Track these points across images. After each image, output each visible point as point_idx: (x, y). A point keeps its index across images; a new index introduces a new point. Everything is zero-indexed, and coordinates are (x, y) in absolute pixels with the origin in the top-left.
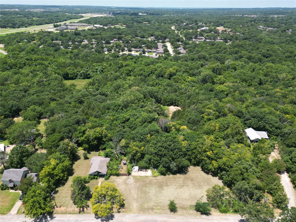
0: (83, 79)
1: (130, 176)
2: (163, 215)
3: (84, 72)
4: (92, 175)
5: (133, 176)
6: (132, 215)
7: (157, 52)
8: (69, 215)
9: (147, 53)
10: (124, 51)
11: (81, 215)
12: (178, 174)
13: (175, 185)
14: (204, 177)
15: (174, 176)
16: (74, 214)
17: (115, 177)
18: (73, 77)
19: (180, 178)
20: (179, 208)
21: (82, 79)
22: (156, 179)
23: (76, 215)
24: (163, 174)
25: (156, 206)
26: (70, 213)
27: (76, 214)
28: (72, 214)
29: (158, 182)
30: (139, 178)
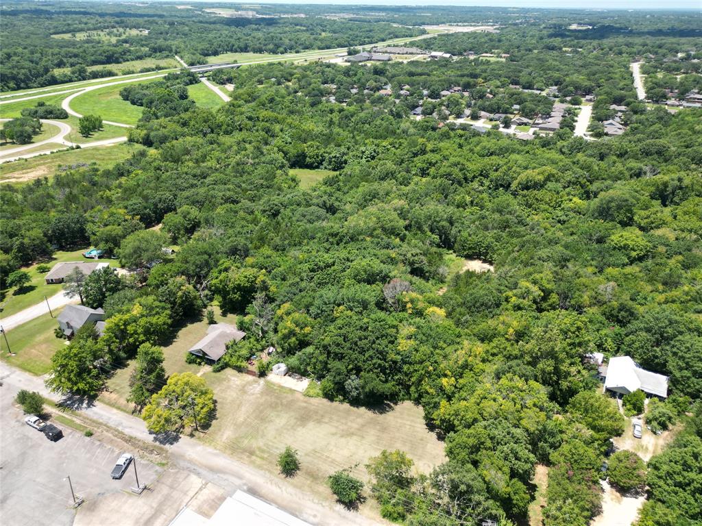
0: (333, 170)
1: (262, 381)
2: (262, 472)
3: (338, 155)
4: (193, 355)
5: (267, 382)
6: (210, 449)
7: (540, 126)
8: (115, 411)
9: (513, 127)
10: (461, 118)
11: (132, 416)
12: (364, 408)
13: (337, 427)
14: (415, 433)
15: (352, 408)
16: (125, 411)
17: (235, 372)
18: (314, 163)
19: (361, 416)
20: (304, 471)
21: (330, 169)
22: (305, 402)
23: (126, 414)
24: (329, 396)
25: (263, 451)
26: (118, 408)
27: (127, 412)
28: (122, 410)
29: (306, 408)
30: (275, 388)
